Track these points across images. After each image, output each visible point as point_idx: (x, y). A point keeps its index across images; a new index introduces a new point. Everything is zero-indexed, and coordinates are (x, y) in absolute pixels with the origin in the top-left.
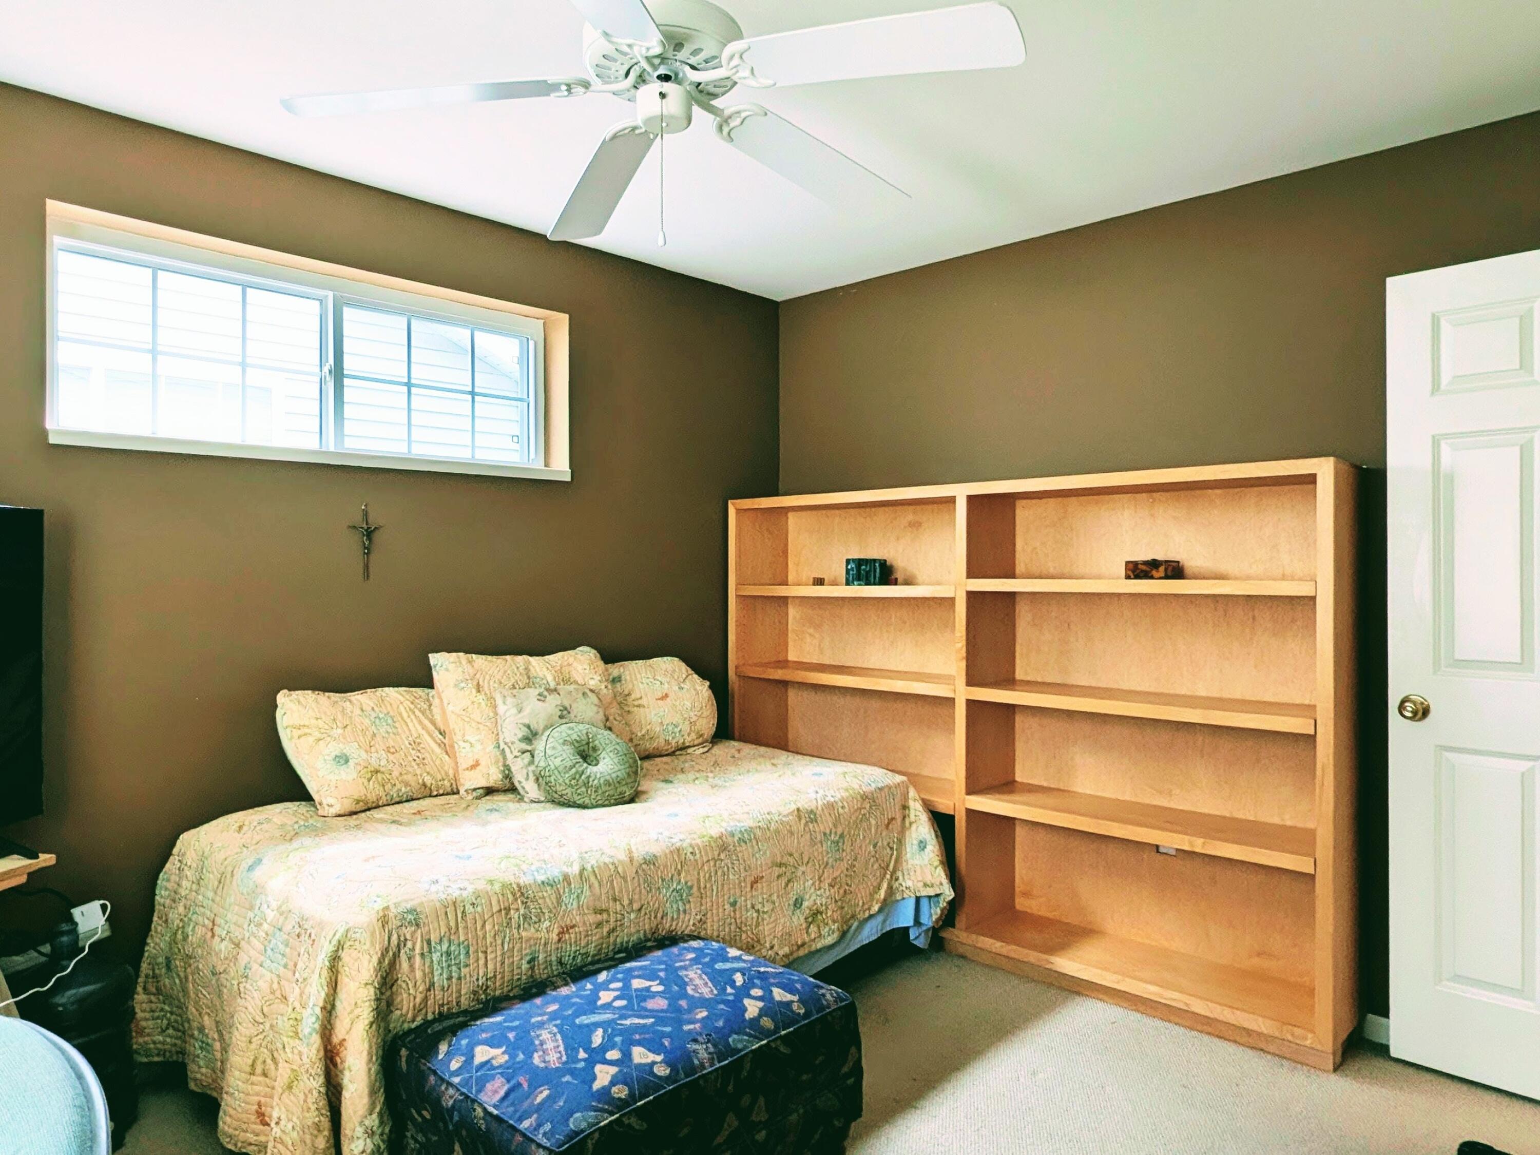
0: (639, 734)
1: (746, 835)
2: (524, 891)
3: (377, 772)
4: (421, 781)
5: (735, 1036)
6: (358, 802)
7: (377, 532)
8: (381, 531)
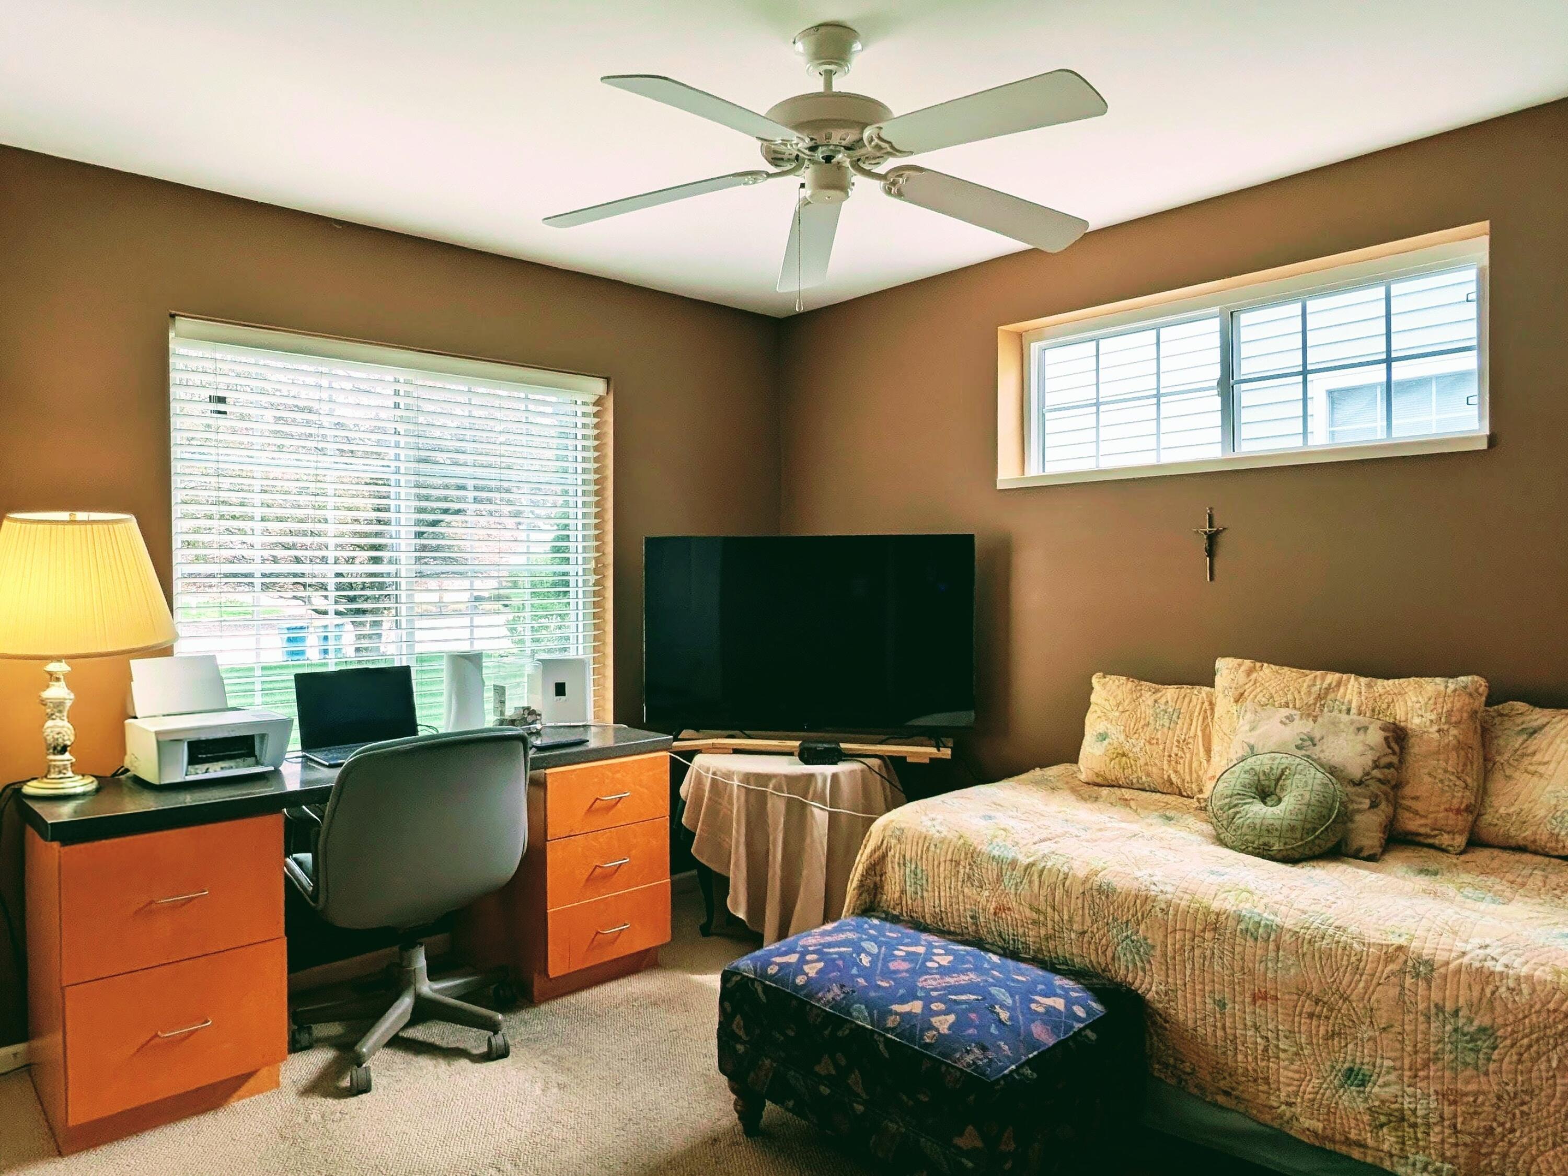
0: (1502, 810)
1: (1261, 930)
2: (975, 855)
3: (1124, 755)
4: (1166, 777)
5: (863, 1007)
6: (1097, 775)
7: (1224, 534)
8: (1227, 531)
